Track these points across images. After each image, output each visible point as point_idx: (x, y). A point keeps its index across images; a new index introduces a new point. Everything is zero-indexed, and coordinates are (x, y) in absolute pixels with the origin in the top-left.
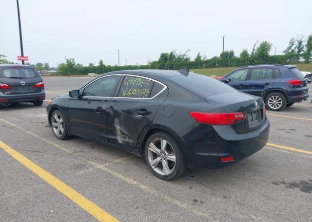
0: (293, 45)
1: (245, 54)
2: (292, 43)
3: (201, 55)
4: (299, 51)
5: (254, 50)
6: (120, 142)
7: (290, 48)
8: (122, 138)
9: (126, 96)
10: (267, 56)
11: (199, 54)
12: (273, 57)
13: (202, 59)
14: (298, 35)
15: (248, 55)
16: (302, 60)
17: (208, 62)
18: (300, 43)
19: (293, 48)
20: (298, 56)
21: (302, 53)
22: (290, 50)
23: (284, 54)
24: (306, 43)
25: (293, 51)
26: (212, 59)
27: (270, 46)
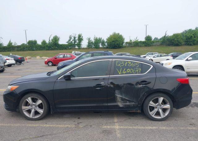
0: (71, 39)
1: (44, 42)
2: (70, 38)
3: (12, 42)
4: (75, 43)
5: (49, 40)
6: (121, 106)
7: (70, 40)
8: (122, 103)
9: (121, 74)
10: (58, 44)
11: (10, 41)
12: (61, 45)
13: (13, 44)
14: (73, 34)
15: (46, 43)
16: (77, 47)
17: (18, 47)
18: (75, 38)
19: (71, 40)
20: (74, 45)
21: (76, 43)
22: (70, 42)
23: (67, 44)
24: (77, 38)
25: (71, 42)
26: (22, 45)
27: (59, 39)
